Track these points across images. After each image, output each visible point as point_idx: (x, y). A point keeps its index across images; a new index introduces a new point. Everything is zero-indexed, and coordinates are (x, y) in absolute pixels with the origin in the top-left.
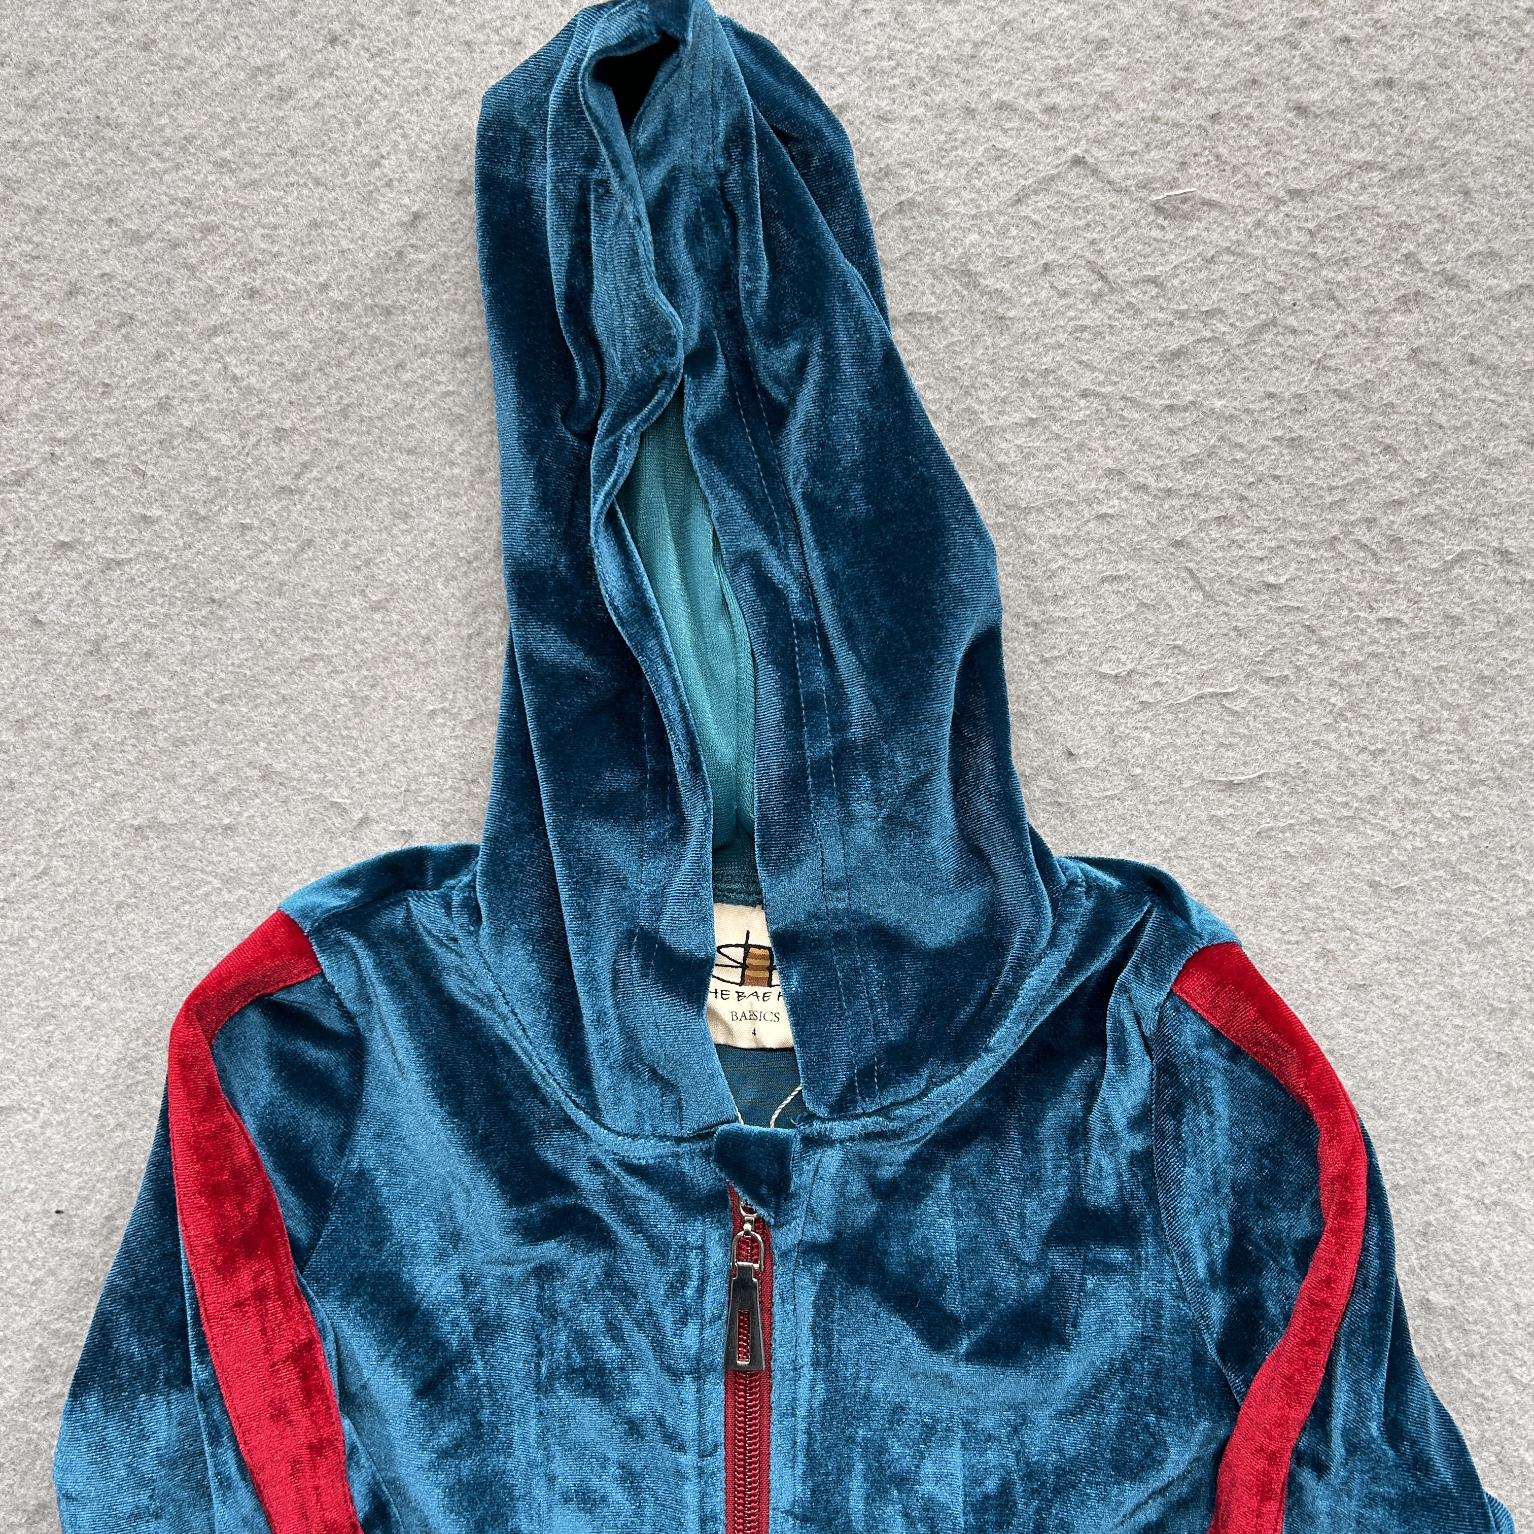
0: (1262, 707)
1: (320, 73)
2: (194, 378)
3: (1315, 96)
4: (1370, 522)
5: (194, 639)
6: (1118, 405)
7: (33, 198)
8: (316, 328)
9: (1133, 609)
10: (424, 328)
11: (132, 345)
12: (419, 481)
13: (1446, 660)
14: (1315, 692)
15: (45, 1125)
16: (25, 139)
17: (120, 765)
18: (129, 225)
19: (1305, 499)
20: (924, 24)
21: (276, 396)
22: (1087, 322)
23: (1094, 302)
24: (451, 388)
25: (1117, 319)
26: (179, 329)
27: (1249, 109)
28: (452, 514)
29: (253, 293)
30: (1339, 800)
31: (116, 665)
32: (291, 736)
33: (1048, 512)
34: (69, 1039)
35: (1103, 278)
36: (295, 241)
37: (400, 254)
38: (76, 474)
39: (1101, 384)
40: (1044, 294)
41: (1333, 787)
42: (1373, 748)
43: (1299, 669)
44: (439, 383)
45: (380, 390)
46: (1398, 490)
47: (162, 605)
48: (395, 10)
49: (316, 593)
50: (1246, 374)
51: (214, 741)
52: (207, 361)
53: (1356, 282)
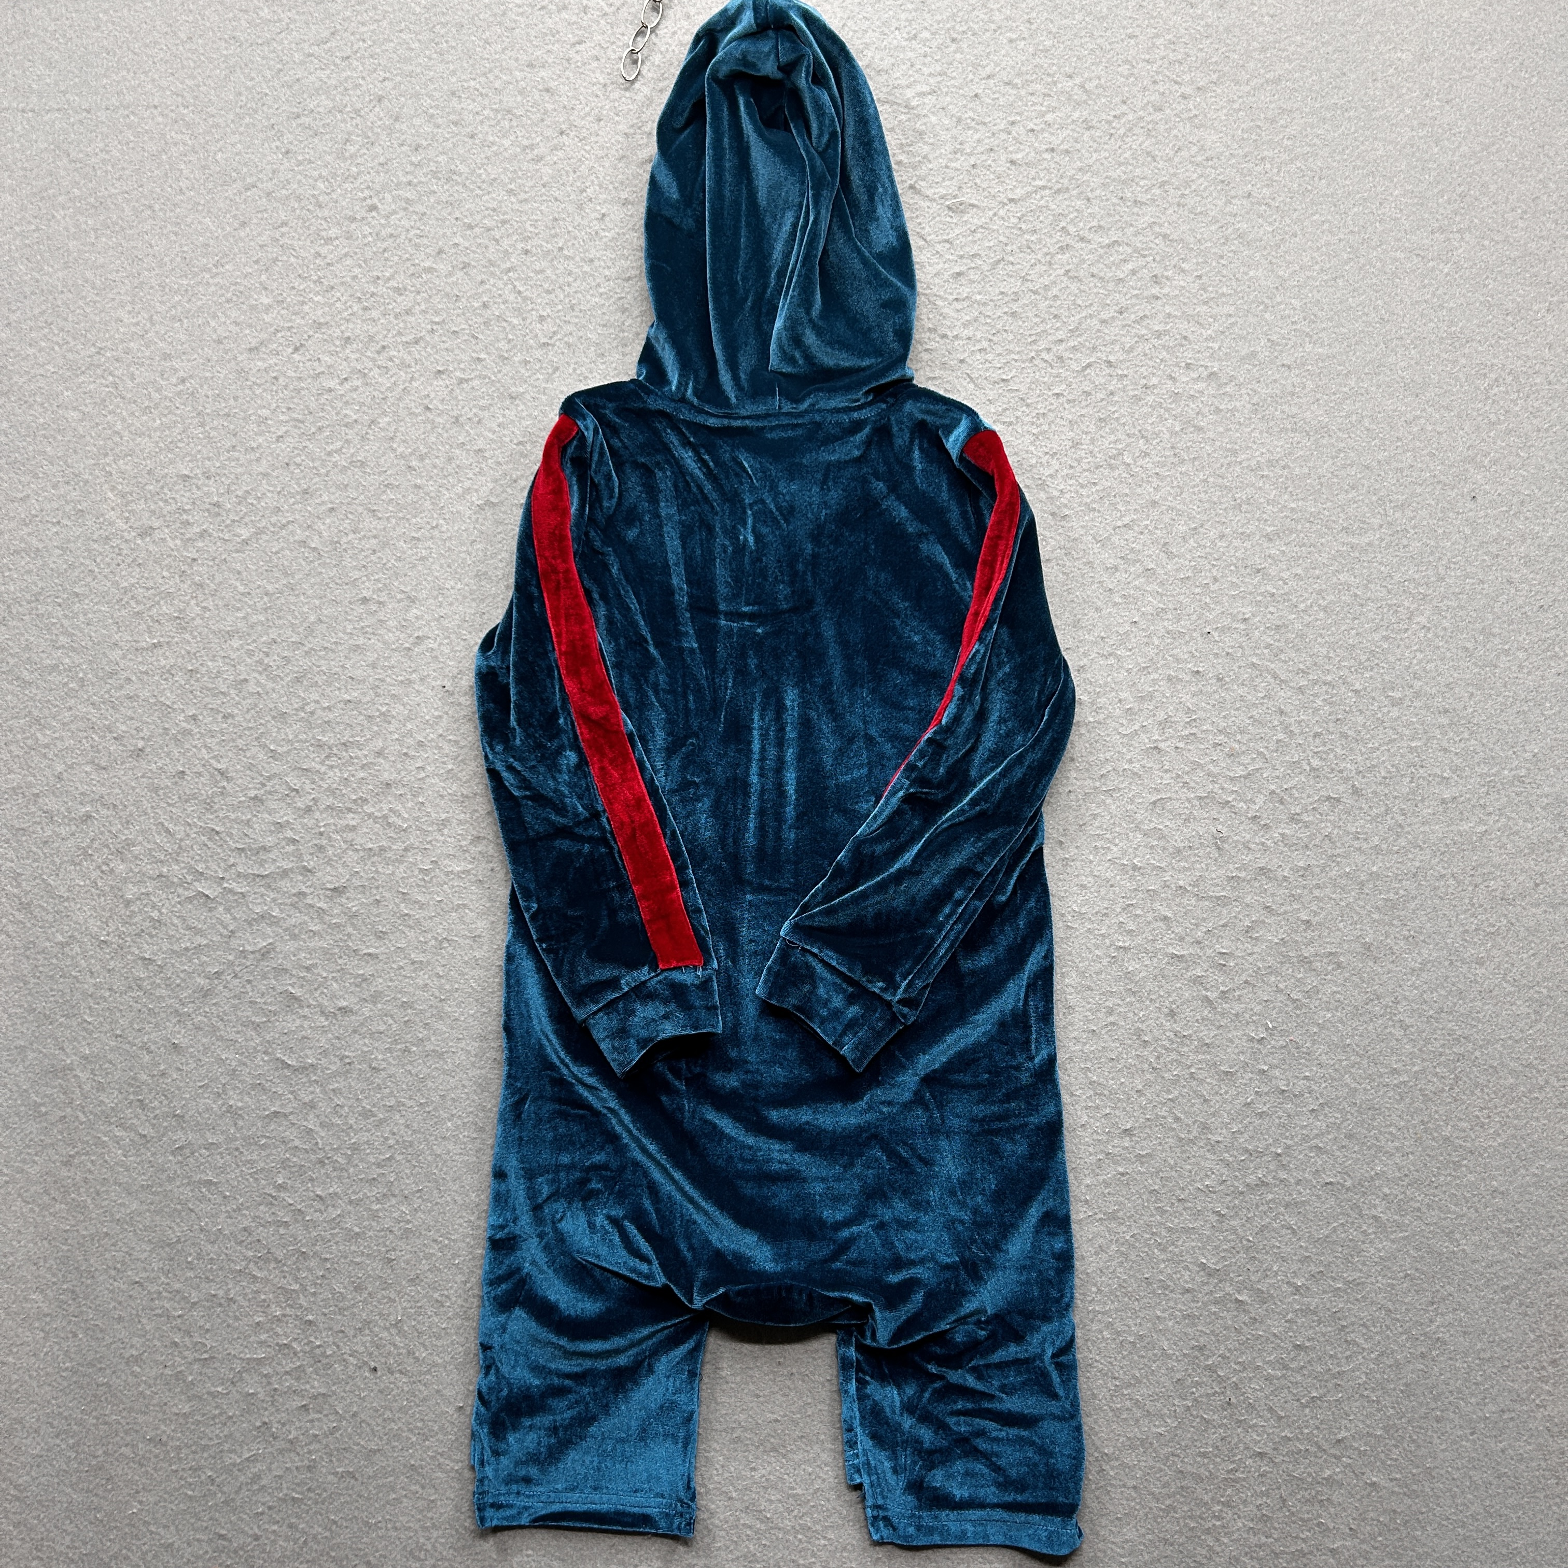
1: (555, 148)
2: (500, 292)
3: (1019, 156)
4: (1049, 350)
5: (504, 416)
7: (420, 208)
8: (557, 268)
10: (609, 268)
11: (469, 278)
13: (1084, 411)
14: (1025, 428)
16: (415, 180)
17: (470, 475)
18: (466, 221)
19: (1019, 340)
21: (539, 301)
26: (492, 269)
27: (989, 162)
28: (624, 355)
29: (527, 252)
31: (467, 428)
36: (546, 227)
37: (596, 233)
38: (444, 339)
45: (589, 297)
46: (1060, 335)
47: (488, 400)
48: (591, 119)
50: (991, 283)
52: (506, 284)
53: (1040, 241)
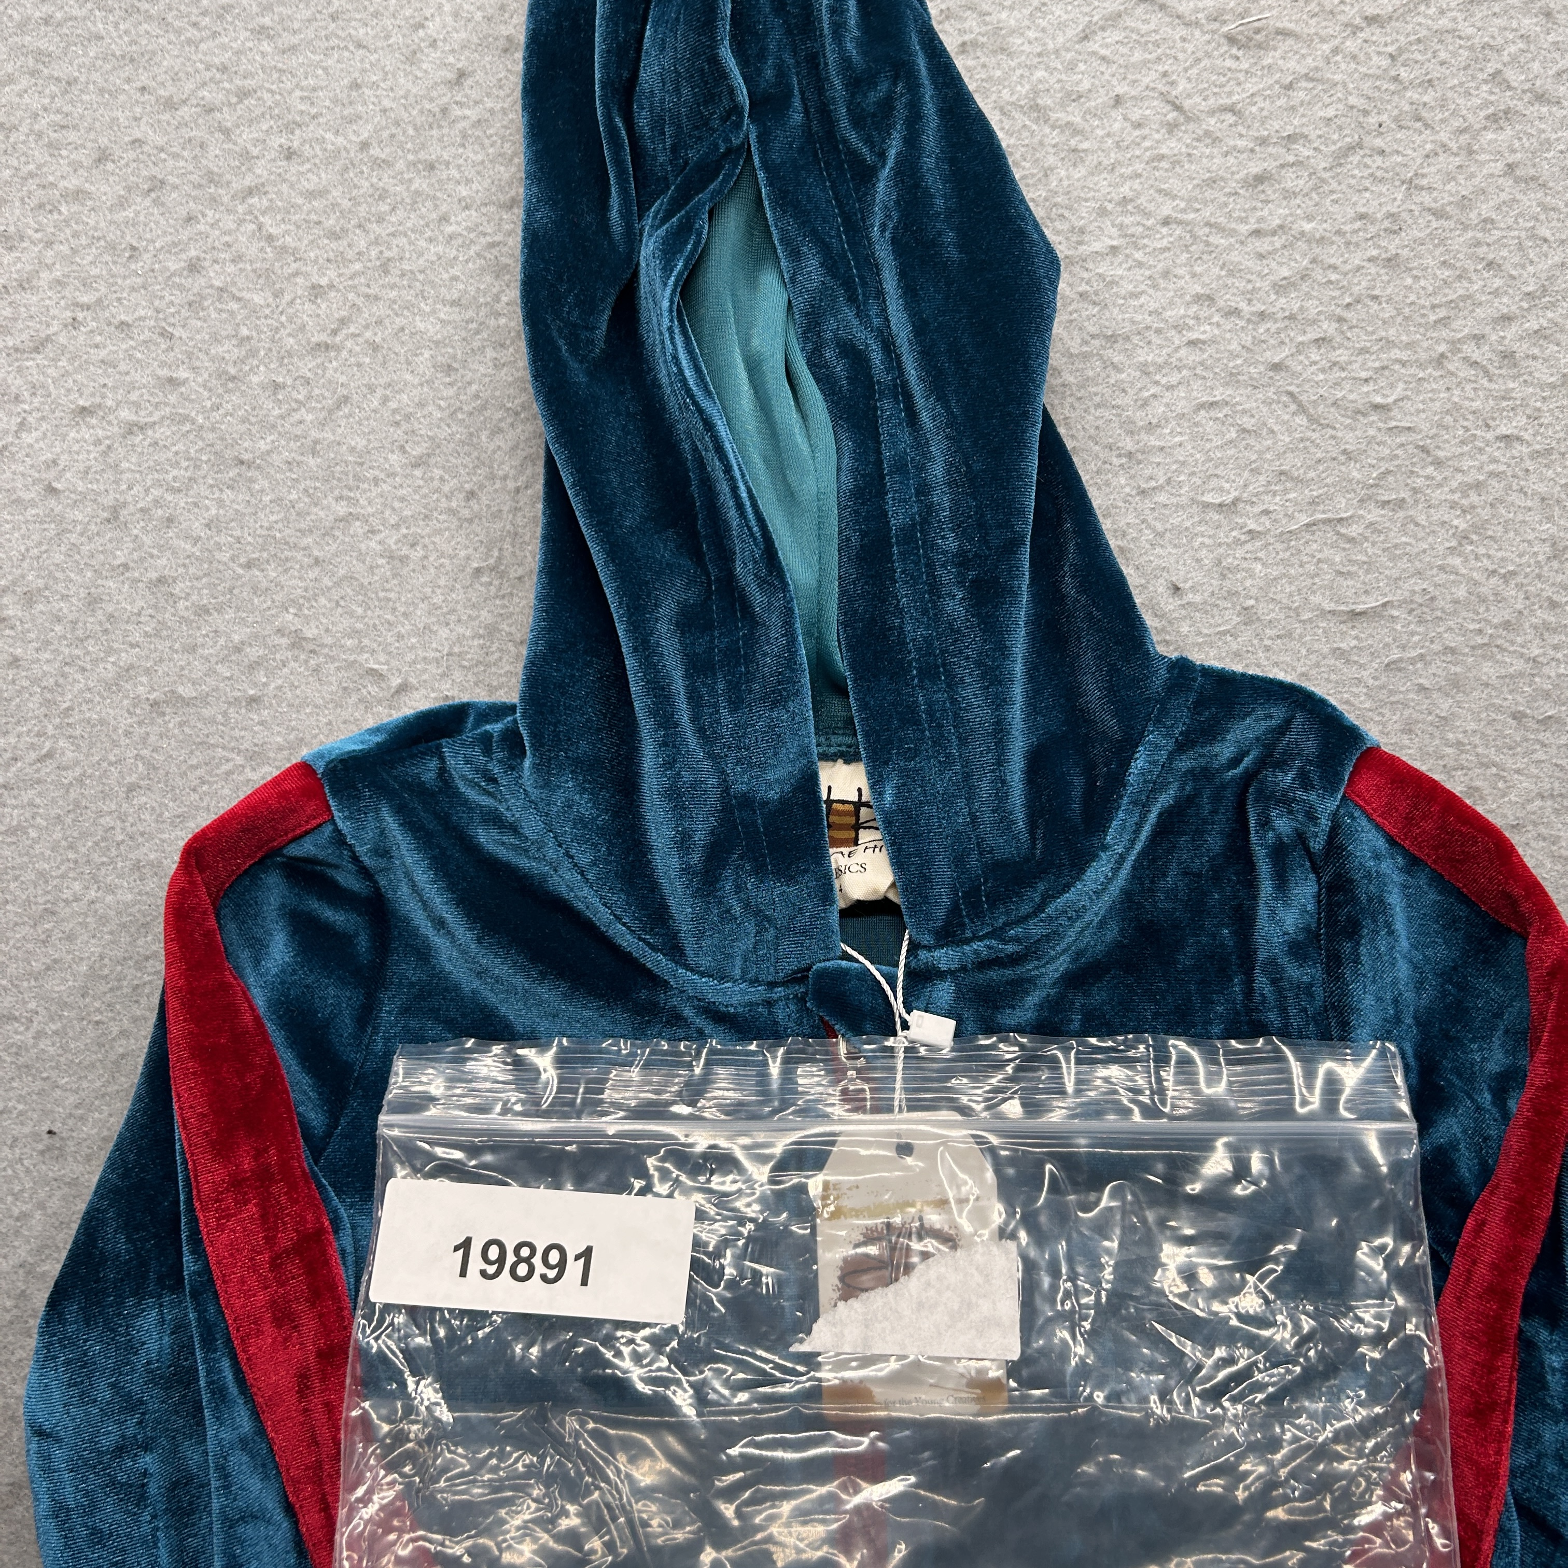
0: (1380, 532)
2: (226, 238)
4: (1479, 339)
5: (220, 503)
6: (1202, 232)
7: (64, 70)
8: (355, 186)
9: (1234, 435)
10: (468, 181)
11: (162, 210)
12: (464, 334)
14: (1436, 516)
15: (38, 1036)
16: (59, 15)
17: (137, 637)
18: (161, 92)
19: (1406, 318)
21: (312, 255)
22: (1164, 150)
23: (1170, 132)
24: (497, 238)
25: (1195, 148)
26: (212, 190)
29: (290, 154)
30: (1471, 627)
31: (135, 532)
32: (323, 601)
33: (1136, 339)
34: (70, 937)
35: (1178, 108)
36: (335, 101)
37: (444, 111)
38: (98, 339)
39: (1184, 211)
40: (1117, 126)
41: (1464, 614)
42: (1503, 571)
43: (1415, 491)
44: (485, 235)
45: (423, 243)
46: (1505, 304)
47: (186, 469)
49: (352, 450)
50: (1334, 197)
51: (238, 609)
52: (241, 222)
53: (1443, 103)
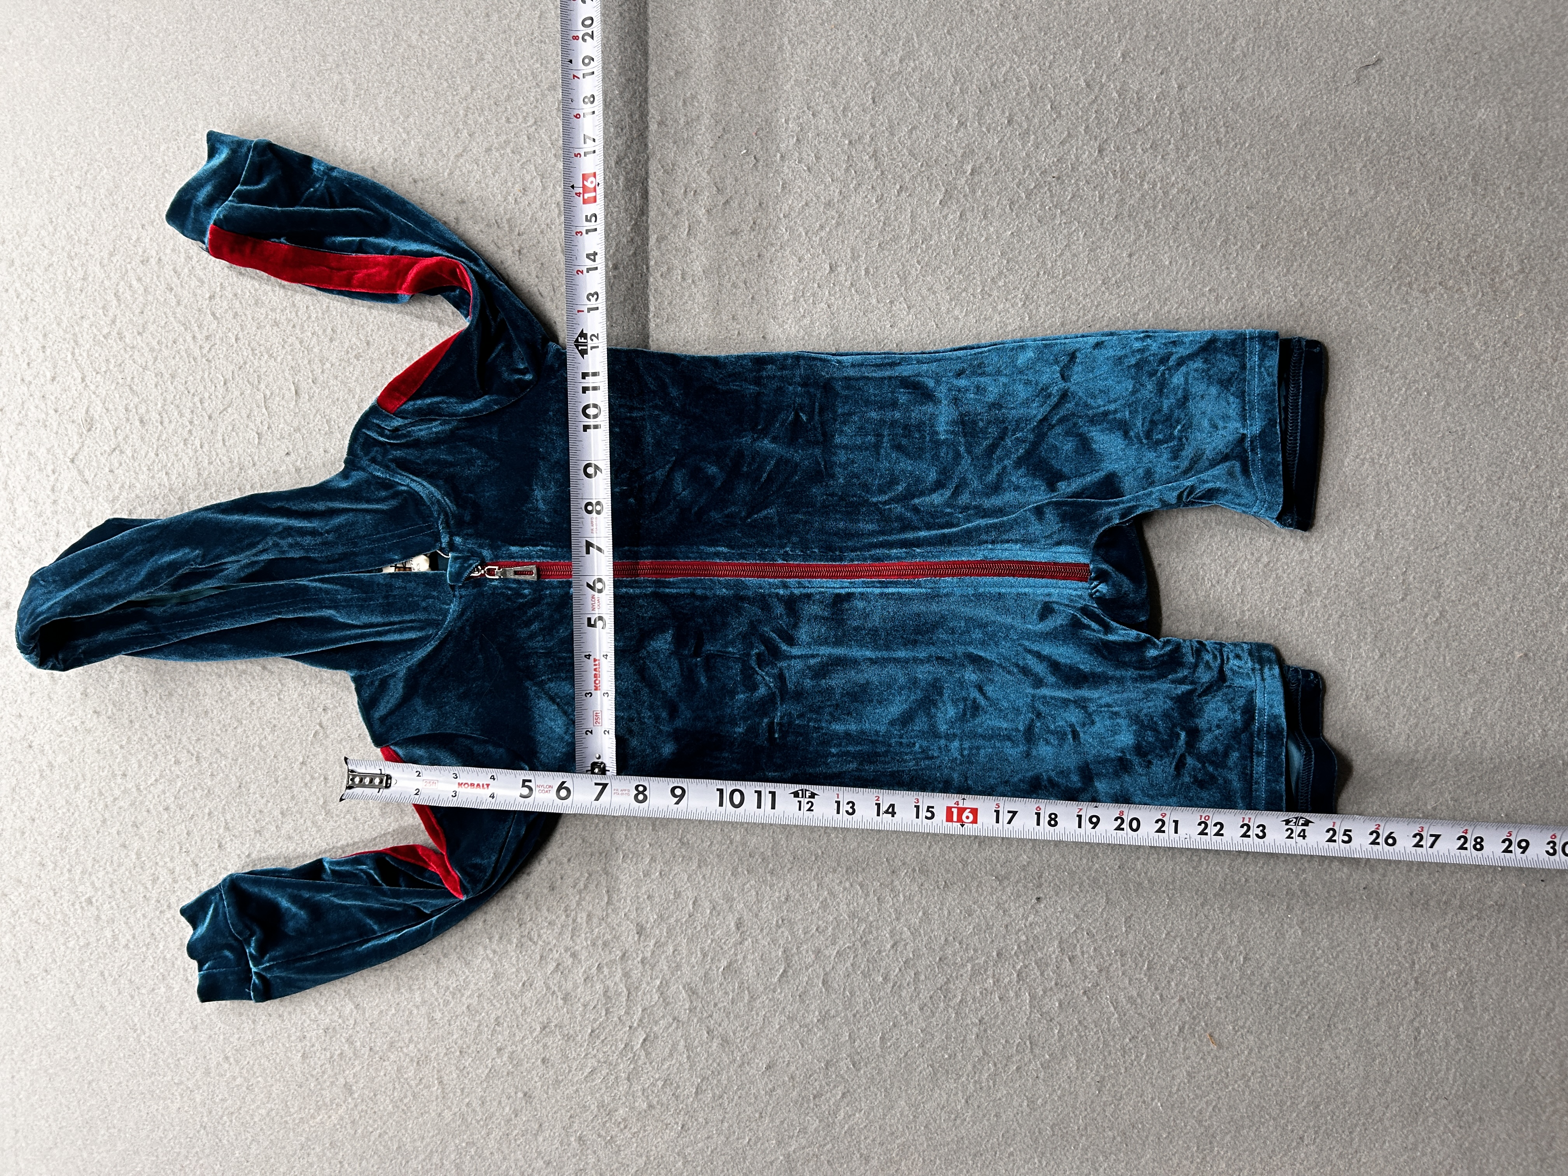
0: (269, 384)
1: (42, 752)
2: (156, 797)
3: (48, 374)
4: (201, 347)
5: (254, 793)
6: (161, 443)
7: (89, 864)
8: (137, 750)
9: (234, 433)
11: (144, 822)
13: (250, 318)
14: (263, 365)
17: (302, 821)
18: (99, 825)
19: (193, 372)
20: (23, 521)
21: (163, 765)
22: (130, 455)
23: (123, 453)
25: (129, 444)
26: (138, 803)
27: (53, 398)
28: (205, 694)
29: (124, 775)
30: (301, 355)
31: (264, 824)
32: (289, 754)
35: (114, 450)
36: (104, 759)
38: (193, 843)
39: (153, 449)
40: (120, 472)
41: (297, 357)
42: (282, 343)
43: (255, 372)
45: (160, 724)
46: (189, 338)
47: (242, 807)
49: (235, 746)
50: (149, 395)
51: (292, 785)
52: (150, 792)
53: (115, 356)
